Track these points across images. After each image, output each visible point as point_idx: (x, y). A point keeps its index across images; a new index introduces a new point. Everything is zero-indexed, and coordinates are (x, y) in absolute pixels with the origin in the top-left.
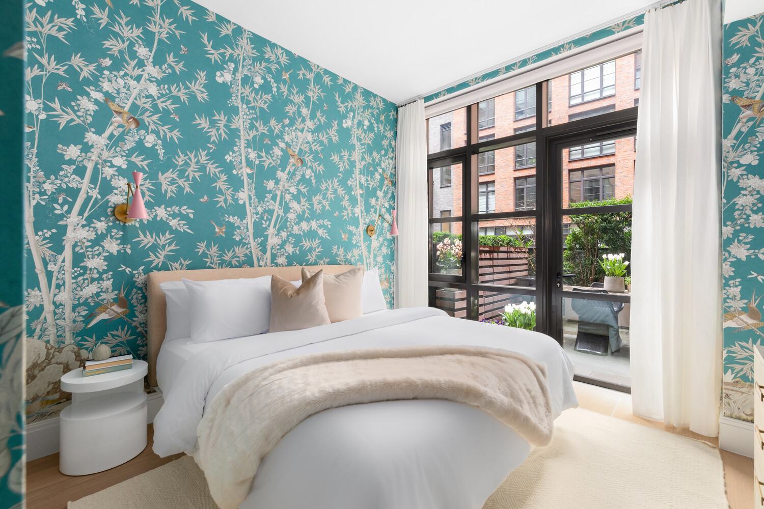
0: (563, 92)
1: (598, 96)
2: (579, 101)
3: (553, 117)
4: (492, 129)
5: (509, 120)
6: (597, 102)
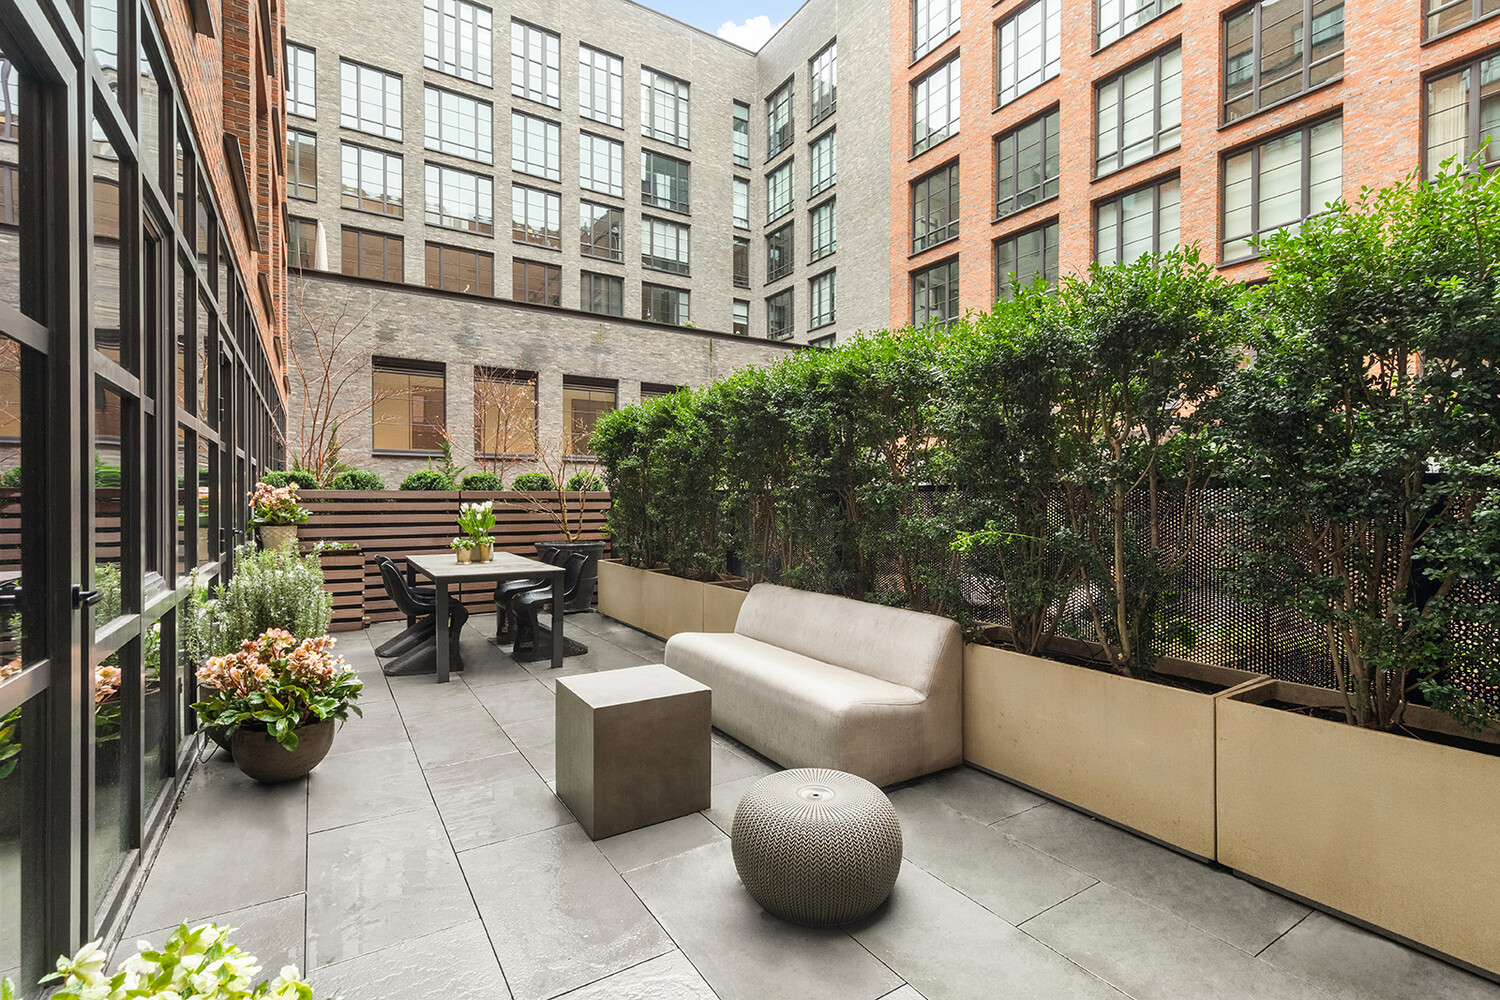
0: (1081, 152)
1: (1149, 152)
2: (1113, 167)
3: (1062, 208)
4: (955, 243)
5: (984, 223)
6: (1145, 167)
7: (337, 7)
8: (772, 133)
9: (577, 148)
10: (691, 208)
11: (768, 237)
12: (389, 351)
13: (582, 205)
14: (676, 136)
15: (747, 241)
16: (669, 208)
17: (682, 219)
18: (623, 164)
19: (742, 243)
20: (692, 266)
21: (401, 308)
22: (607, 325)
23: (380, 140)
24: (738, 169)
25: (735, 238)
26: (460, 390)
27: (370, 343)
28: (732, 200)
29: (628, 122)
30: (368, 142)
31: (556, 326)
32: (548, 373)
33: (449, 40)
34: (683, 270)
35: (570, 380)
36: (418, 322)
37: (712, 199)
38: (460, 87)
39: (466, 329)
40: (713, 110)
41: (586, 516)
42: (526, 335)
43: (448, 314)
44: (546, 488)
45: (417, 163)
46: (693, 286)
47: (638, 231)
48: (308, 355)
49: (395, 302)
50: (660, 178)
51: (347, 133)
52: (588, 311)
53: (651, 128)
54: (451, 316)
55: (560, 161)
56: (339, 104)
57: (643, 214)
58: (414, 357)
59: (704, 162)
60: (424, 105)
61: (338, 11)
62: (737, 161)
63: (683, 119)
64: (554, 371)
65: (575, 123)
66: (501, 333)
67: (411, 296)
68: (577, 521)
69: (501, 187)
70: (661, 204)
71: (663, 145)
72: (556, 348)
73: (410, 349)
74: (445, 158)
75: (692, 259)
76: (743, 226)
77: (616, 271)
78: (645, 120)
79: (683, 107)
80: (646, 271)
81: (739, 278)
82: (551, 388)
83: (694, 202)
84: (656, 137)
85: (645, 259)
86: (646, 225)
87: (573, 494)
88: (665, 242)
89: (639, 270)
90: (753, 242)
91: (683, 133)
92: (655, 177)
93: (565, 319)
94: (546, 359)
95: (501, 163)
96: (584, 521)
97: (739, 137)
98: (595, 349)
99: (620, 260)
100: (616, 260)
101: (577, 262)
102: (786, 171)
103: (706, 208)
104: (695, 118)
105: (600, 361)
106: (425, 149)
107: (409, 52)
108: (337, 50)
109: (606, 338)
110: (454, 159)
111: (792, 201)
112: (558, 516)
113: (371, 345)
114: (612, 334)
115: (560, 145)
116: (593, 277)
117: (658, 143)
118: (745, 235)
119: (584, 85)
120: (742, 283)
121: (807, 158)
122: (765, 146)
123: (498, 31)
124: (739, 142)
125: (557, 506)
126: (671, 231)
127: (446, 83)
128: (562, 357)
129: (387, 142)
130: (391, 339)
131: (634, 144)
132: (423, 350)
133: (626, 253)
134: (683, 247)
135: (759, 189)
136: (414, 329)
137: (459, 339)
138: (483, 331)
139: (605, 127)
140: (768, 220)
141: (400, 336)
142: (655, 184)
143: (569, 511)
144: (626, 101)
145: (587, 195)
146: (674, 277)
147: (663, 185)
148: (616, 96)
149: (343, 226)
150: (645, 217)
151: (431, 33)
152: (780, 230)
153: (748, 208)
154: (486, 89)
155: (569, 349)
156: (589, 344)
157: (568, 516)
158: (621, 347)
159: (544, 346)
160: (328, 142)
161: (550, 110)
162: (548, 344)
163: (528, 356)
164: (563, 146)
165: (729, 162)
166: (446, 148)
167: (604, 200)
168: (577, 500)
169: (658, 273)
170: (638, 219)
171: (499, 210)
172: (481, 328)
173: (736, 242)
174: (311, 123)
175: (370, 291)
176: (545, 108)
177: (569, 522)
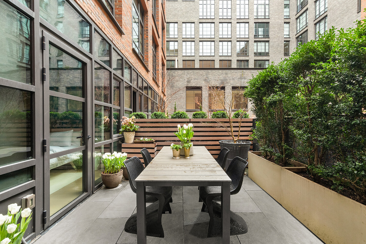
7: (182, 11)
8: (298, 5)
9: (236, 27)
10: (269, 35)
11: (297, 38)
12: (190, 85)
13: (237, 42)
14: (265, 16)
15: (289, 41)
16: (262, 37)
17: (267, 39)
18: (249, 28)
19: (287, 42)
20: (270, 53)
21: (192, 74)
22: (245, 71)
23: (190, 39)
24: (286, 20)
25: (285, 41)
26: (205, 93)
27: (185, 84)
28: (283, 30)
29: (250, 16)
30: (188, 40)
31: (230, 74)
32: (228, 87)
33: (205, 10)
34: (267, 54)
35: (234, 88)
36: (196, 77)
37: (276, 31)
38: (207, 21)
39: (207, 78)
40: (277, 4)
41: (242, 129)
42: (222, 77)
43: (202, 74)
44: (224, 117)
45: (198, 42)
46: (270, 58)
47: (253, 46)
48: (173, 88)
49: (191, 73)
50: (260, 29)
51: (184, 39)
52: (239, 68)
53: (257, 16)
54: (203, 74)
55: (231, 32)
56: (182, 33)
57: (254, 41)
58: (195, 86)
59: (274, 21)
60: (199, 28)
61: (182, 12)
62: (285, 17)
63: (267, 10)
64: (229, 86)
65: (235, 21)
66: (215, 77)
67: (194, 71)
68: (238, 131)
69: (217, 43)
70: (260, 37)
71: (261, 19)
72: (230, 79)
73: (194, 84)
74: (204, 39)
75: (270, 50)
76: (287, 37)
77: (246, 58)
78: (255, 14)
79: (267, 7)
80: (255, 57)
81: (286, 53)
82: (228, 91)
83: (271, 34)
84: (259, 18)
85: (255, 53)
86: (255, 44)
87: (236, 120)
88: (261, 47)
89: (253, 57)
90: (291, 41)
91: (267, 14)
92: (258, 30)
93: (232, 71)
94: (227, 83)
95: (216, 37)
96: (241, 131)
97: (287, 10)
98: (241, 78)
99: (248, 55)
100: (247, 55)
101: (236, 58)
102: (304, 15)
103: (274, 34)
104: (271, 9)
105: (242, 82)
106: (199, 38)
107: (196, 16)
108: (182, 21)
109: (244, 75)
110: (206, 39)
111: (307, 23)
112: (229, 129)
113: (186, 84)
114: (246, 73)
115: (231, 28)
116: (240, 61)
117: (259, 20)
118: (288, 39)
119: (238, 10)
120: (287, 55)
121: (314, 7)
122: (296, 9)
123: (216, 4)
124: (286, 12)
125: (228, 125)
126: (263, 44)
127: (204, 21)
128: (232, 82)
129: (191, 39)
130: (190, 82)
131: (252, 22)
132: (197, 84)
133: (249, 53)
134: (267, 48)
135: (293, 24)
136: (195, 79)
137: (205, 80)
138: (211, 77)
139: (243, 20)
140: (297, 33)
141: (192, 81)
142: (258, 31)
143: (234, 127)
144: (250, 10)
145: (238, 40)
146: (264, 57)
147: (261, 31)
148: (247, 10)
149: (183, 60)
150: (255, 41)
151: (201, 10)
152: (301, 35)
153: (289, 31)
154: (213, 19)
155: (233, 79)
156: (239, 77)
157: (234, 129)
158: (249, 77)
159: (227, 79)
160: (180, 42)
161: (229, 20)
162: (228, 78)
163: (223, 83)
164: (232, 28)
165: (283, 18)
166: (204, 37)
167: (243, 40)
168: (238, 122)
169: (259, 57)
170: (253, 43)
171: (216, 49)
172: (211, 76)
173: (285, 42)
174: (177, 39)
175: (185, 71)
176: (228, 20)
177: (234, 131)
